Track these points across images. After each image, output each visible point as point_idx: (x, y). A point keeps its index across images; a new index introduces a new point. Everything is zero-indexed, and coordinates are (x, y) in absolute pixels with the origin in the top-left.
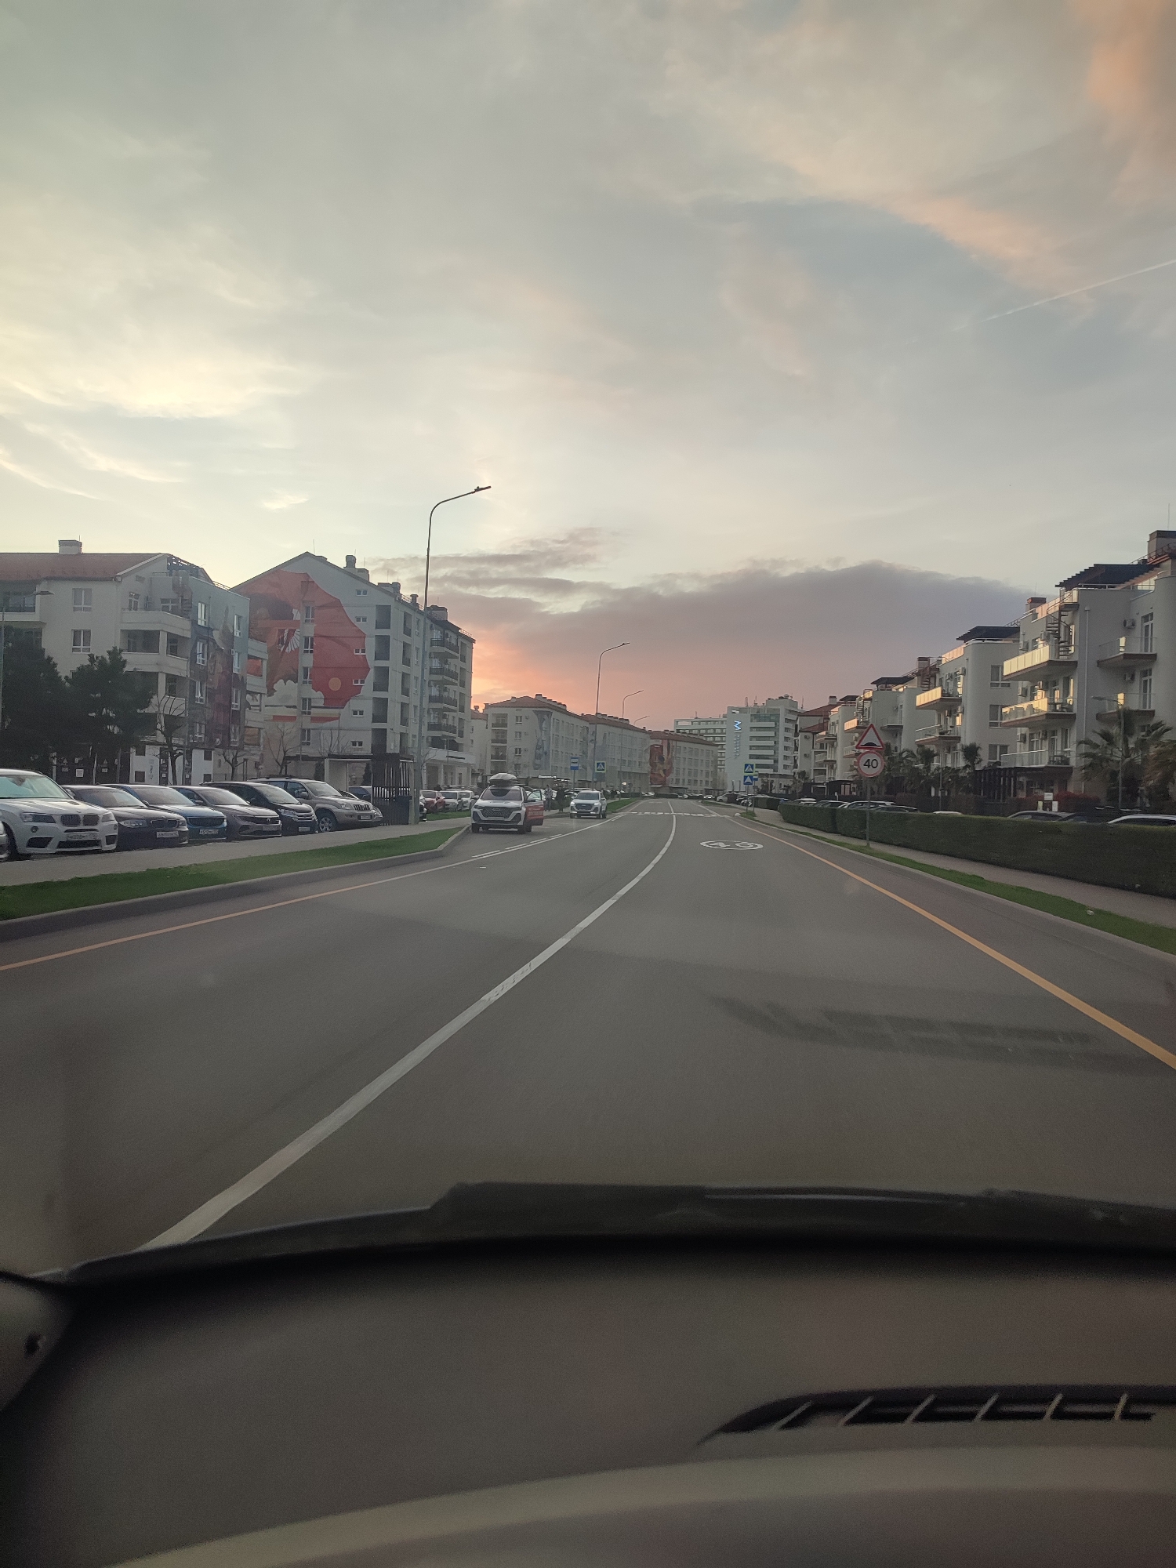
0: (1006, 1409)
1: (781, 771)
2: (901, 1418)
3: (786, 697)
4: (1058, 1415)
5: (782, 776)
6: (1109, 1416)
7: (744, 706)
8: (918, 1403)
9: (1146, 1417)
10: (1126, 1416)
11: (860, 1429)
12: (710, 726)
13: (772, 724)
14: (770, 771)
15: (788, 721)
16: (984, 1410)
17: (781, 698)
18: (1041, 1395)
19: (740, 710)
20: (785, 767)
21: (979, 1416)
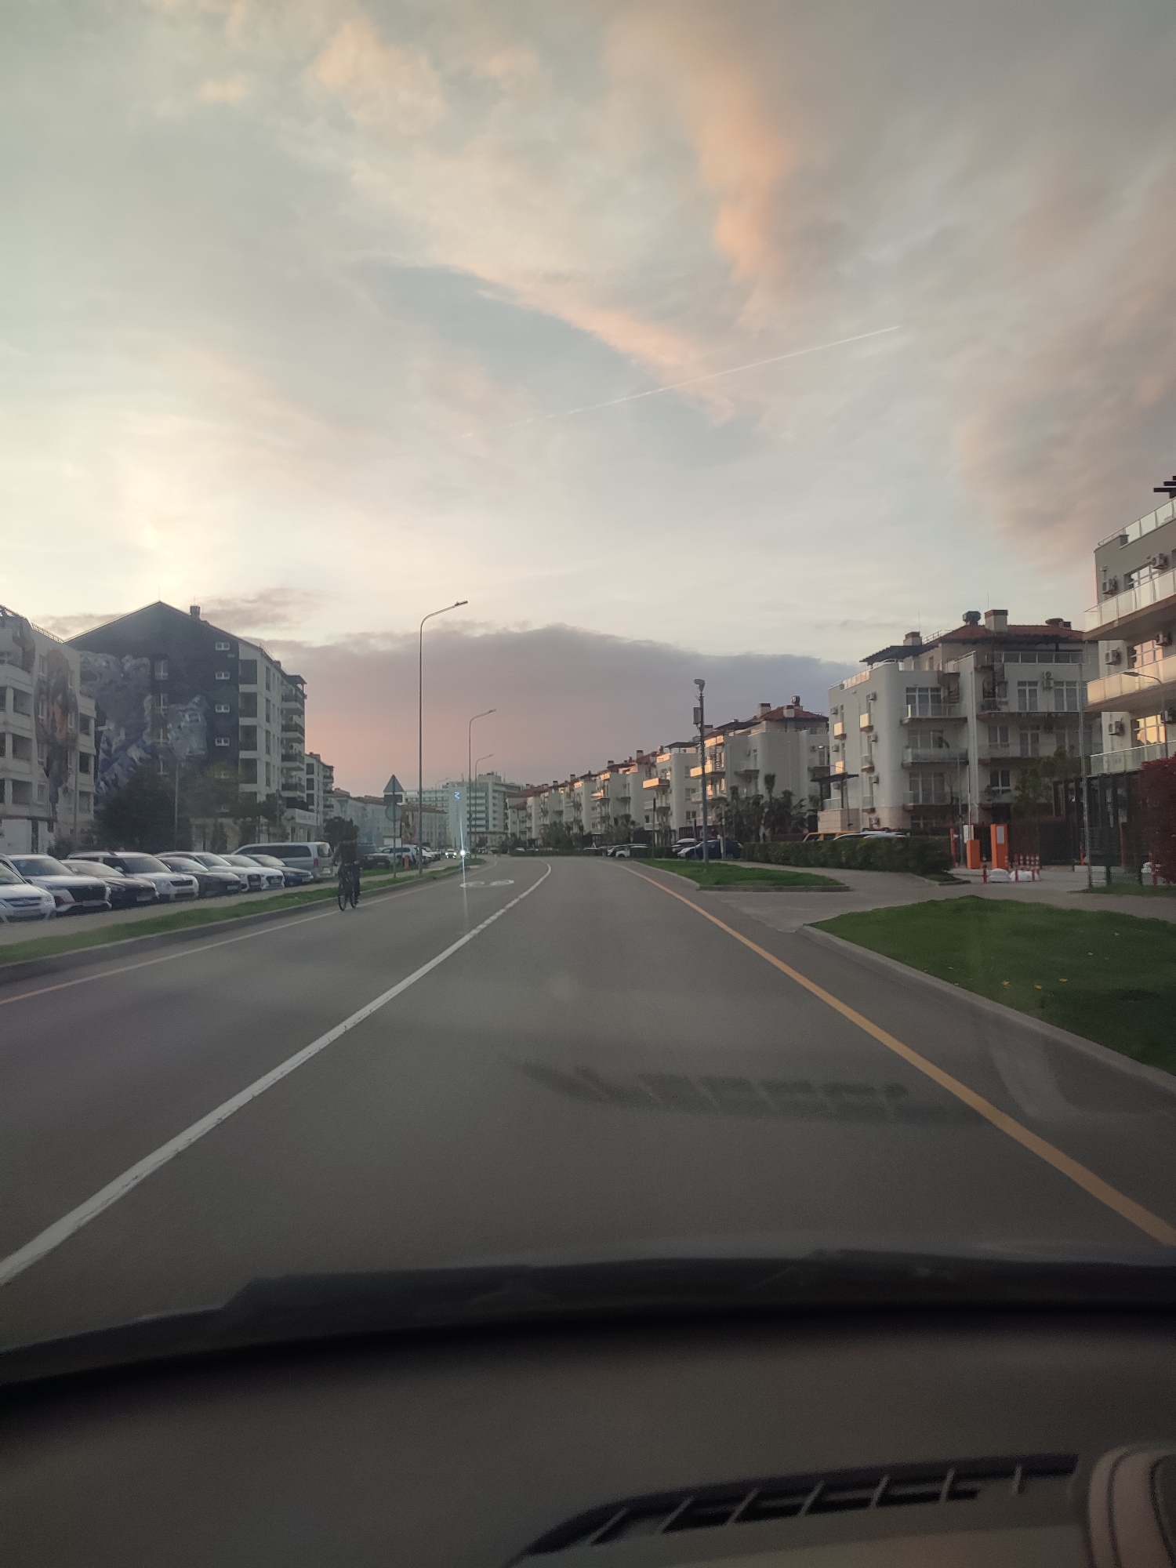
0: (833, 1497)
1: (491, 829)
2: (720, 1519)
3: (492, 774)
4: (886, 1500)
5: (494, 833)
6: (934, 1497)
7: (460, 780)
8: (740, 1499)
9: (971, 1494)
10: (954, 1495)
11: (677, 1535)
12: (433, 795)
13: (483, 794)
14: (484, 829)
15: (494, 791)
16: (809, 1500)
17: (489, 774)
18: (866, 1479)
19: (458, 784)
20: (494, 826)
21: (805, 1508)
